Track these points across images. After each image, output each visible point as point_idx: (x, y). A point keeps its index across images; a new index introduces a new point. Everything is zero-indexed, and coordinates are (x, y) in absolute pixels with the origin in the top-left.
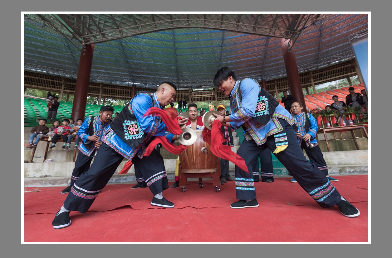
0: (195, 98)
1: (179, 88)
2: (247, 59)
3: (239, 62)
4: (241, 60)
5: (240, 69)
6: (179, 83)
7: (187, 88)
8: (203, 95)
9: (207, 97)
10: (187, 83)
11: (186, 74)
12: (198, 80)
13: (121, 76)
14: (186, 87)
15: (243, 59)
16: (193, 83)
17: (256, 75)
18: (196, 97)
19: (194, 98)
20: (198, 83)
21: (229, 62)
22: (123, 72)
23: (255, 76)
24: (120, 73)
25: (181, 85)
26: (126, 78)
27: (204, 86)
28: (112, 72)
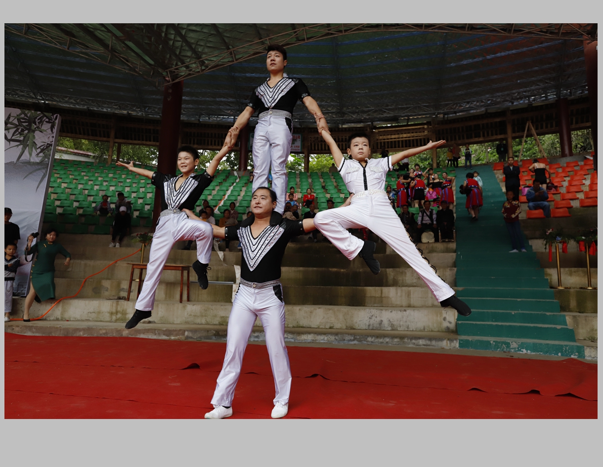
0: (381, 143)
1: (343, 123)
2: (514, 51)
3: (492, 59)
4: (499, 55)
5: (495, 76)
6: (344, 114)
7: (363, 122)
8: (401, 136)
9: (413, 140)
10: (364, 112)
11: (359, 93)
12: (388, 106)
13: (221, 105)
14: (360, 121)
15: (503, 54)
16: (376, 111)
17: (542, 85)
18: (384, 139)
19: (379, 141)
20: (389, 113)
21: (465, 62)
22: (224, 98)
23: (540, 89)
24: (217, 99)
25: (346, 117)
26: (228, 107)
27: (403, 117)
28: (203, 99)
